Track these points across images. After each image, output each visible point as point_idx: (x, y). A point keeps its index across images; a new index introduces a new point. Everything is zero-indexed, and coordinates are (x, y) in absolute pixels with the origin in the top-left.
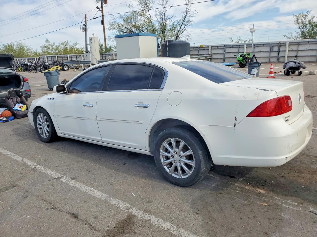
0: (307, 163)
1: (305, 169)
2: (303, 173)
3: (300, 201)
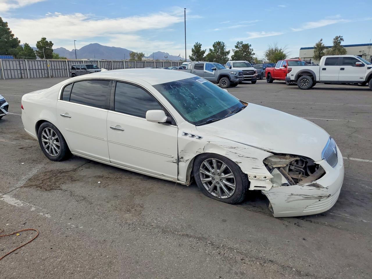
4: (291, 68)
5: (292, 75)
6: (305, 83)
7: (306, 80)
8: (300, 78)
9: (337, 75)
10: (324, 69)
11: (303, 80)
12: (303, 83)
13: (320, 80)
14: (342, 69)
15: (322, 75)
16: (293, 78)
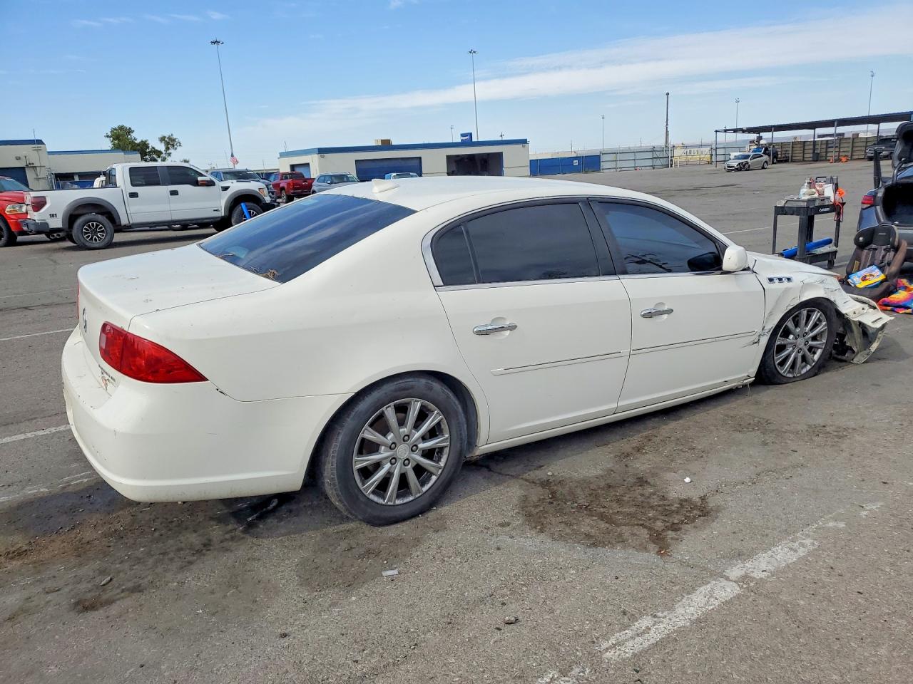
0: (117, 566)
1: (110, 546)
2: (105, 535)
3: (70, 489)
4: (44, 197)
5: (52, 216)
6: (96, 233)
7: (97, 226)
8: (80, 221)
9: (166, 207)
10: (134, 195)
11: (89, 226)
12: (89, 233)
13: (131, 222)
14: (174, 193)
15: (131, 209)
16: (57, 223)
